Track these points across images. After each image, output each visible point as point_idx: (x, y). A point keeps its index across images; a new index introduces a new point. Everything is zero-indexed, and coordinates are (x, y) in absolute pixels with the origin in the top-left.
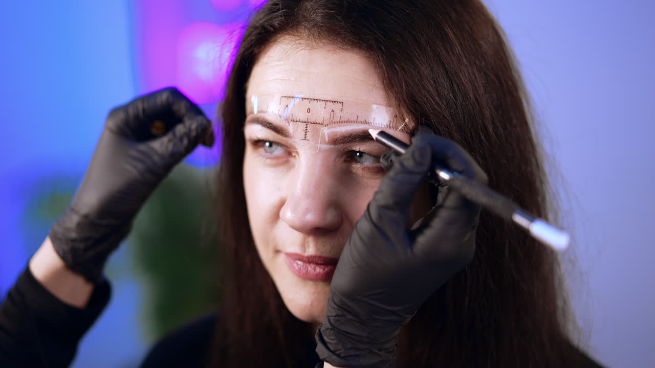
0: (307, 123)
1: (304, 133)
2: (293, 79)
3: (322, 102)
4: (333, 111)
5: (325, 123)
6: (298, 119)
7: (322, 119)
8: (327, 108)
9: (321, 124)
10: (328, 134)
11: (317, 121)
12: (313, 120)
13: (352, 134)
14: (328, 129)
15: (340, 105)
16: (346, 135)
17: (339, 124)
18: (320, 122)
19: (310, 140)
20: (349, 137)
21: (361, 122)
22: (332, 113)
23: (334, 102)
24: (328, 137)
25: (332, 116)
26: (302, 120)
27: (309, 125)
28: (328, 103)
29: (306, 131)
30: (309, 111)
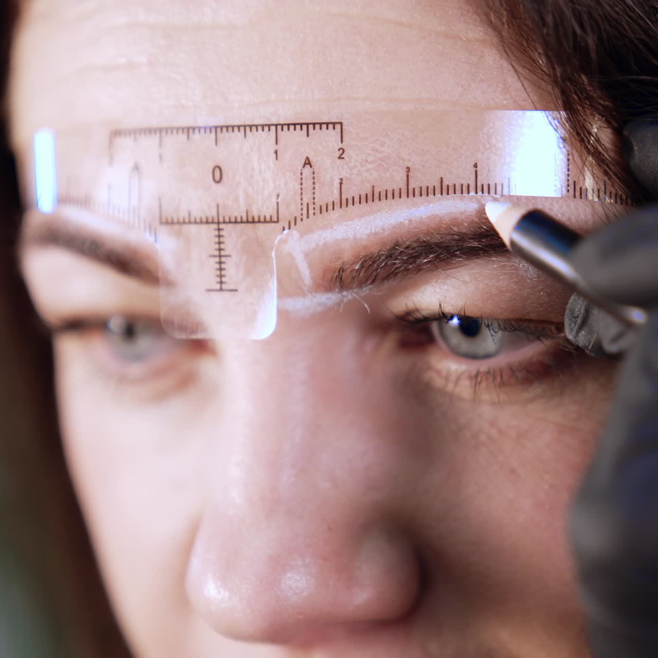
0: (218, 223)
1: (213, 263)
2: (143, 59)
3: (261, 135)
4: (308, 162)
5: (286, 214)
6: (183, 214)
7: (274, 200)
8: (286, 156)
9: (271, 221)
10: (307, 255)
11: (255, 213)
12: (239, 211)
13: (397, 244)
14: (303, 234)
15: (332, 135)
16: (375, 250)
17: (338, 212)
18: (268, 211)
19: (241, 289)
20: (389, 256)
21: (427, 192)
22: (307, 171)
23: (306, 126)
24: (310, 265)
25: (308, 183)
26: (197, 214)
27: (227, 229)
28: (284, 135)
29: (220, 256)
30: (218, 173)
